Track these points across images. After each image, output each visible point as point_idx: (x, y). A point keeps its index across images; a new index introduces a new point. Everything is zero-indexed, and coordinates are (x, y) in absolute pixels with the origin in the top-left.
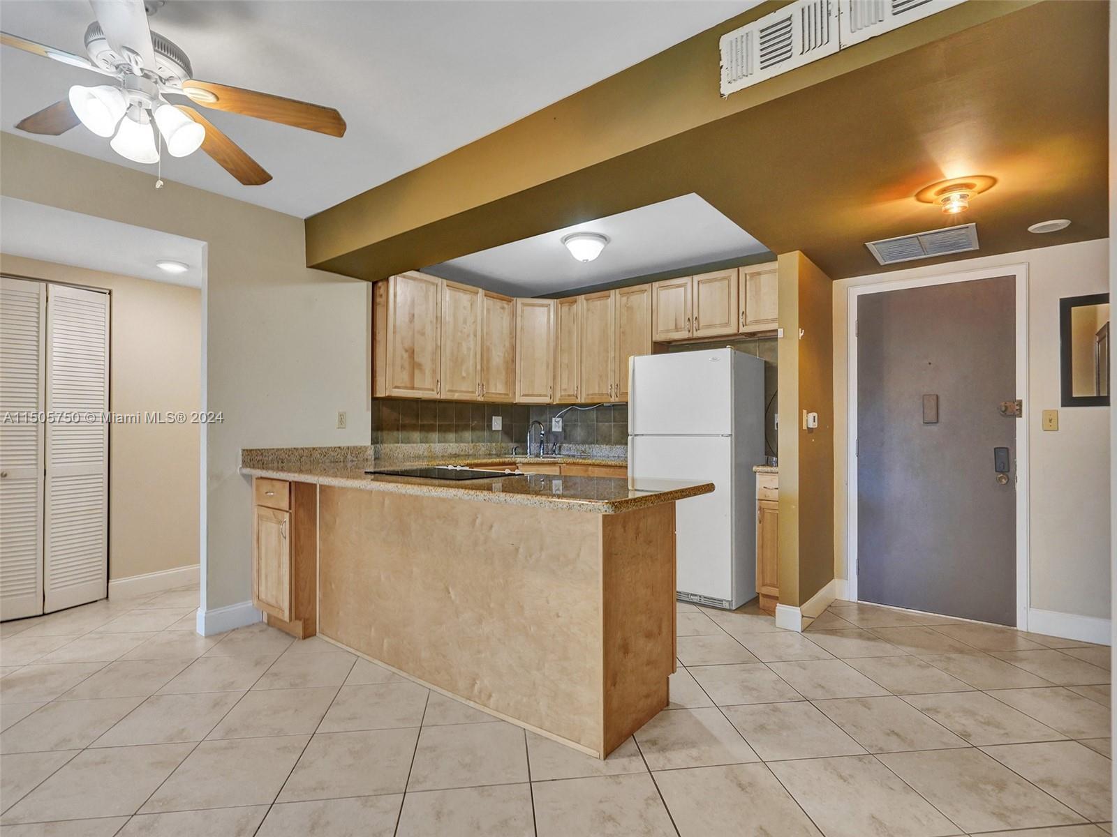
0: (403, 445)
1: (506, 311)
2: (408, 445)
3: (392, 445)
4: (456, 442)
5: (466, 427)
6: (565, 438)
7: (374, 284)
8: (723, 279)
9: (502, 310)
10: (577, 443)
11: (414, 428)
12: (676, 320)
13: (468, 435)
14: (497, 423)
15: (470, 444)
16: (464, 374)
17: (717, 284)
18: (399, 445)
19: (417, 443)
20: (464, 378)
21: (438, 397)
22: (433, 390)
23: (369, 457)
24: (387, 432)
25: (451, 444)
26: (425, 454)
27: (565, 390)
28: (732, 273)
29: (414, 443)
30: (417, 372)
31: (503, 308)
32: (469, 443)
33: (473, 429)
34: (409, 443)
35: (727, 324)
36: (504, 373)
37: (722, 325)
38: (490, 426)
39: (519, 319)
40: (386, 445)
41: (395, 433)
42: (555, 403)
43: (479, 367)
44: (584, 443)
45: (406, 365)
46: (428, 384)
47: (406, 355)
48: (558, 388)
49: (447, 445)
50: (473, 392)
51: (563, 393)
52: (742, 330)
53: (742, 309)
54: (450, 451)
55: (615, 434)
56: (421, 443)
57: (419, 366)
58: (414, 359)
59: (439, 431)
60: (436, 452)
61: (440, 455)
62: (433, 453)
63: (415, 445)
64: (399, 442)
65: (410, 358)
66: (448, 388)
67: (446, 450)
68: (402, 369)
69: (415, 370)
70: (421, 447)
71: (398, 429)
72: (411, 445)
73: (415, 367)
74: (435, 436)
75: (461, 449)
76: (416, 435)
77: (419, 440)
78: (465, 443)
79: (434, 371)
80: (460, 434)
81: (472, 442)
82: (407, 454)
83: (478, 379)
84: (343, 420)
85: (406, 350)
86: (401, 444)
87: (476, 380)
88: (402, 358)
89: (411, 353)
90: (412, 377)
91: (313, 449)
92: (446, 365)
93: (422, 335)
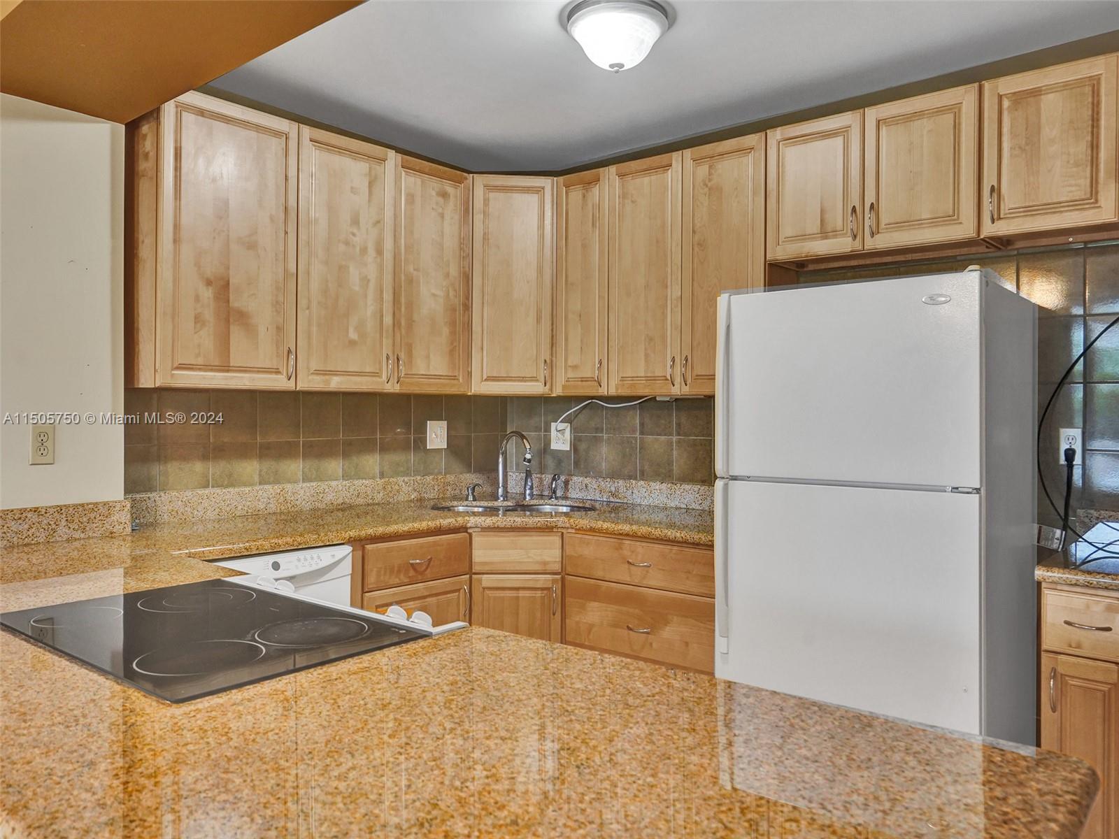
0: (218, 490)
1: (452, 199)
2: (231, 489)
3: (189, 493)
4: (346, 476)
5: (367, 447)
6: (577, 464)
7: (132, 129)
8: (940, 111)
9: (441, 200)
10: (598, 475)
11: (243, 452)
12: (822, 212)
13: (372, 462)
14: (437, 434)
15: (377, 480)
16: (353, 335)
17: (925, 124)
18: (207, 491)
19: (251, 485)
20: (352, 343)
22: (278, 372)
23: (118, 528)
24: (176, 463)
25: (334, 483)
27: (575, 367)
28: (964, 96)
29: (245, 485)
30: (237, 335)
31: (444, 195)
32: (373, 478)
33: (384, 449)
34: (232, 485)
35: (952, 218)
36: (446, 331)
37: (935, 221)
38: (420, 442)
39: (478, 218)
40: (174, 493)
41: (198, 467)
42: (554, 395)
43: (388, 320)
44: (614, 475)
45: (209, 315)
46: (265, 357)
47: (207, 294)
48: (560, 362)
49: (323, 485)
50: (376, 374)
51: (571, 375)
52: (989, 230)
53: (989, 180)
54: (330, 497)
55: (679, 460)
56: (260, 484)
57: (243, 317)
58: (228, 301)
59: (305, 456)
60: (298, 503)
61: (307, 507)
62: (290, 506)
63: (247, 489)
64: (207, 486)
65: (217, 298)
66: (314, 366)
67: (321, 495)
68: (198, 325)
69: (232, 327)
70: (260, 492)
71: (205, 457)
72: (237, 490)
73: (231, 320)
74: (295, 467)
75: (356, 493)
76: (250, 468)
77: (256, 478)
78: (366, 479)
79: (279, 329)
80: (355, 459)
81: (382, 475)
82: (228, 509)
83: (387, 346)
84: (45, 440)
85: (209, 282)
86: (211, 490)
87: (381, 348)
88: (197, 299)
89: (222, 288)
90: (224, 343)
92: (311, 314)
93: (249, 248)
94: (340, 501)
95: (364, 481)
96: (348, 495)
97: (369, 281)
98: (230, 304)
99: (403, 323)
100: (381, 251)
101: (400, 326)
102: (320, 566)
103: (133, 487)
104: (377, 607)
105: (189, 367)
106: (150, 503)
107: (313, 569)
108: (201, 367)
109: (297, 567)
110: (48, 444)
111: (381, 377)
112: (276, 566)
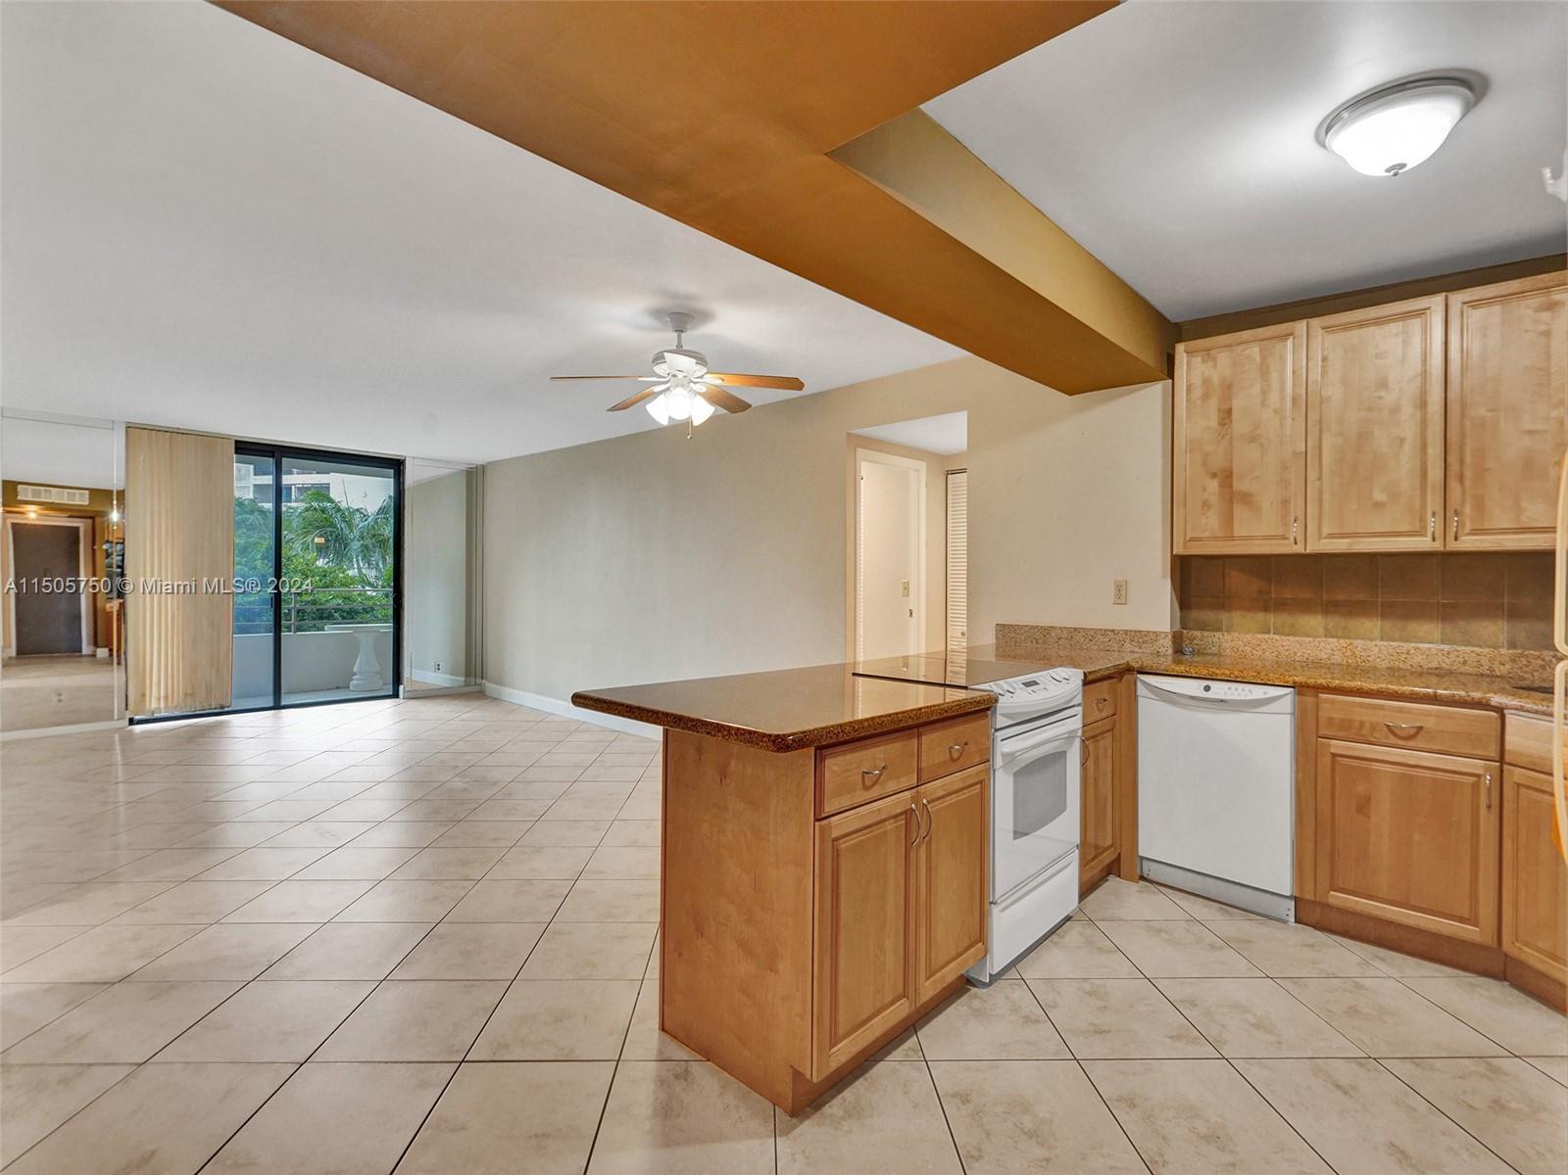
0: (1277, 637)
2: (1291, 638)
3: (1249, 636)
11: (1309, 607)
15: (1504, 651)
16: (1379, 496)
18: (1265, 636)
19: (1315, 636)
20: (1378, 505)
21: (1299, 549)
22: (1284, 538)
23: (1163, 650)
24: (1239, 613)
25: (1424, 646)
26: (1337, 659)
29: (1308, 636)
30: (1240, 512)
34: (1294, 635)
40: (1236, 635)
41: (1260, 616)
45: (1214, 499)
46: (1269, 525)
47: (1213, 485)
49: (1406, 646)
54: (1417, 659)
56: (1326, 636)
57: (1246, 498)
58: (1232, 487)
59: (1384, 615)
60: (1370, 659)
61: (1384, 664)
62: (1359, 661)
63: (1307, 640)
64: (1269, 633)
65: (1221, 486)
66: (1326, 530)
67: (1404, 656)
68: (1205, 509)
69: (1235, 506)
70: (1322, 644)
71: (1266, 609)
72: (1297, 638)
73: (1235, 501)
74: (1372, 625)
75: (1462, 660)
76: (1315, 622)
77: (1321, 631)
78: (1479, 646)
79: (1285, 502)
80: (1462, 624)
81: (1512, 645)
82: (1286, 653)
83: (1434, 502)
84: (1121, 593)
85: (1214, 475)
86: (1271, 636)
87: (1424, 505)
88: (1204, 490)
89: (1226, 477)
90: (1228, 519)
91: (1075, 629)
92: (1322, 484)
93: (1251, 442)
94: (1434, 664)
95: (1476, 649)
96: (1447, 660)
97: (1402, 440)
98: (1234, 489)
99: (1468, 474)
100: (1423, 405)
101: (1461, 478)
102: (1250, 697)
103: (1203, 627)
104: (1334, 755)
105: (1199, 539)
106: (1215, 640)
107: (1243, 698)
108: (1208, 539)
109: (1226, 693)
110: (1123, 592)
111: (1425, 535)
112: (1207, 688)
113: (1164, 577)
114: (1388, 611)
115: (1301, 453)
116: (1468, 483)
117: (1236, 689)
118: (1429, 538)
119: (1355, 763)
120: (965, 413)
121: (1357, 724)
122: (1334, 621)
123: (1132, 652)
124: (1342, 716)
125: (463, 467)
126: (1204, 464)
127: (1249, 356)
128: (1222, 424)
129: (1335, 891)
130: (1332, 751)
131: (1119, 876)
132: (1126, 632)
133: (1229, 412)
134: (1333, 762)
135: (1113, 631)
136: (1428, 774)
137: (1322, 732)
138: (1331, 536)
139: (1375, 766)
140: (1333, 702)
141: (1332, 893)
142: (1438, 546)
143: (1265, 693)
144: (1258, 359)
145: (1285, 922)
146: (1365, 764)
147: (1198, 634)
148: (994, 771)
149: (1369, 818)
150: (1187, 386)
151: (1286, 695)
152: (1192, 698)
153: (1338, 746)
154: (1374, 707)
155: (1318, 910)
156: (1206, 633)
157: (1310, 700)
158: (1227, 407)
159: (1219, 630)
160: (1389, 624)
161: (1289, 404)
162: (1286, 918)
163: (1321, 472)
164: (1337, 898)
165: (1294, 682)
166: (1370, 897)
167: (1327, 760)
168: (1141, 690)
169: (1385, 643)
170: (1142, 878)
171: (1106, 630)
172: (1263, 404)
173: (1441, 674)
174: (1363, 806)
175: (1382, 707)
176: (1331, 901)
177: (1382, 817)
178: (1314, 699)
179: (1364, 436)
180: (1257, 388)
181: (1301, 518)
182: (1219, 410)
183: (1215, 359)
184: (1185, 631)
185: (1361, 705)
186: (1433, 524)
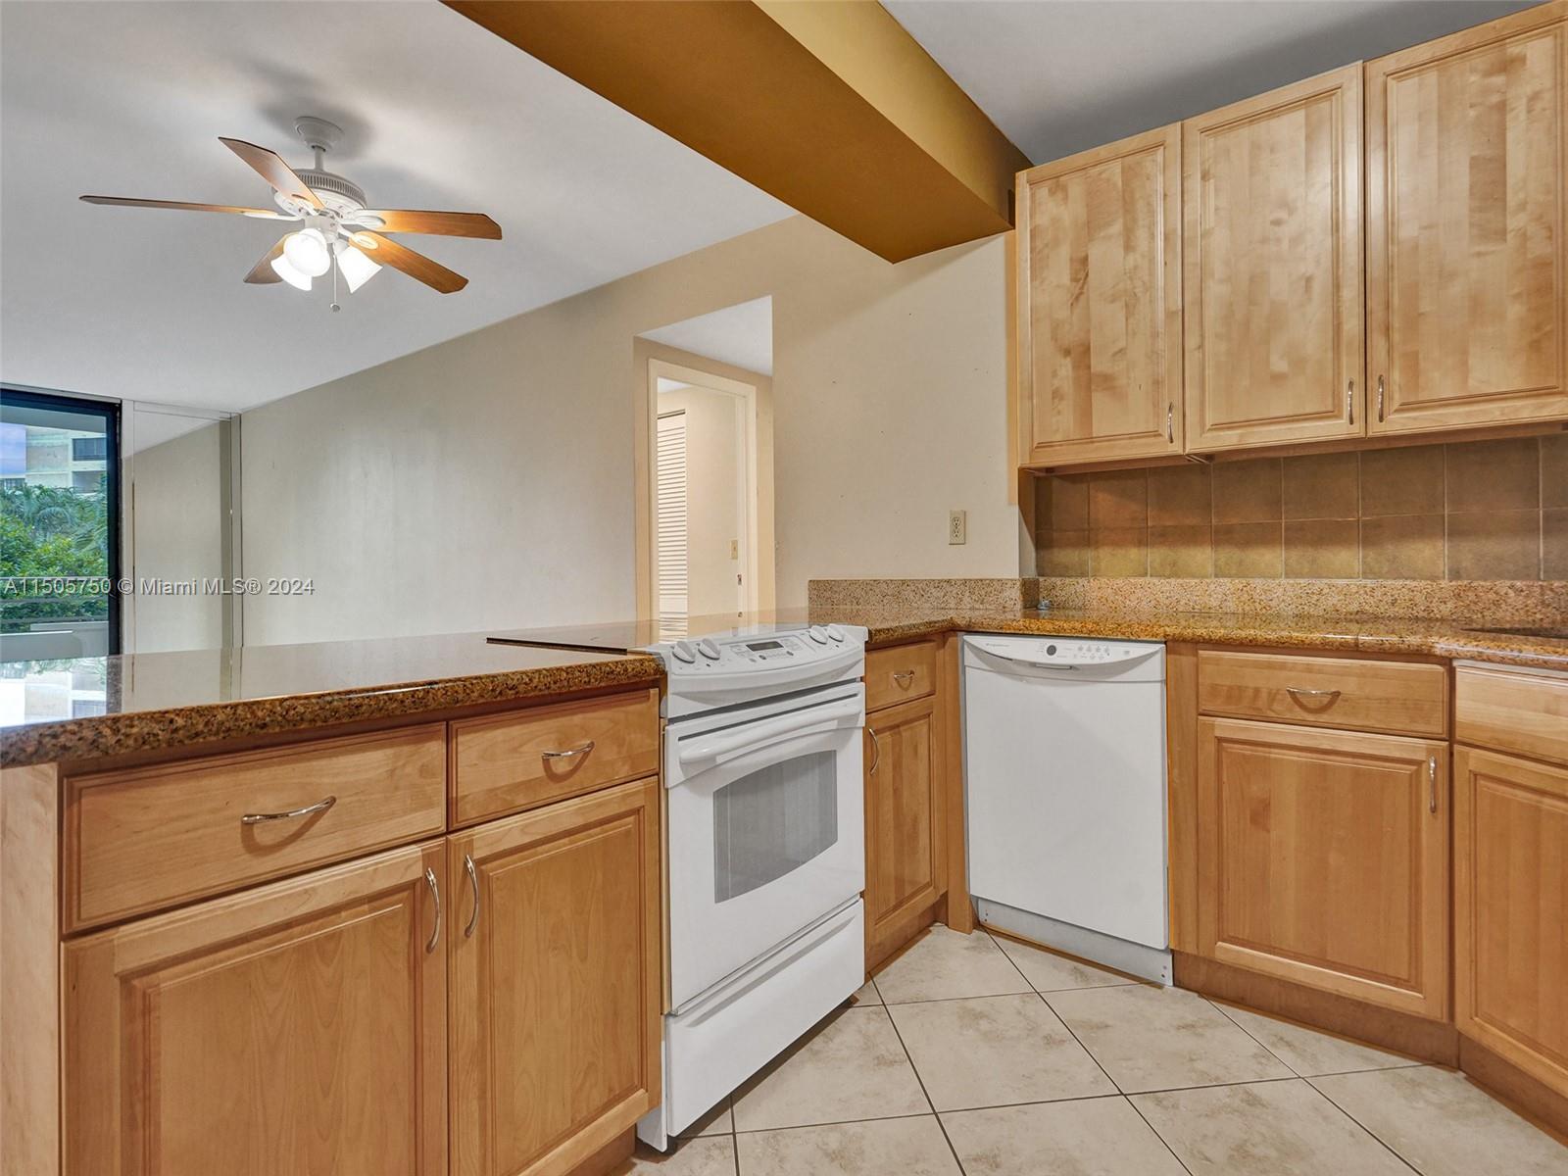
0: (1155, 580)
2: (1173, 581)
3: (1120, 582)
4: (1369, 573)
5: (1420, 527)
11: (1195, 537)
13: (1430, 554)
15: (1444, 583)
16: (1279, 365)
18: (1141, 580)
19: (1203, 576)
20: (1278, 378)
21: (1175, 448)
22: (1156, 434)
23: (1009, 603)
25: (1341, 582)
26: (1230, 605)
29: (1194, 576)
30: (1099, 400)
32: (1434, 578)
33: (1464, 531)
34: (1177, 575)
40: (1104, 580)
41: (1134, 553)
43: (1352, 325)
45: (1067, 387)
46: (1137, 418)
47: (1066, 368)
54: (1334, 600)
56: (1216, 576)
57: (1108, 382)
58: (1089, 367)
59: (1290, 543)
60: (1273, 604)
61: (1291, 610)
62: (1259, 607)
63: (1193, 582)
64: (1145, 575)
65: (1076, 367)
66: (1210, 420)
67: (1316, 597)
68: (1056, 400)
69: (1093, 394)
70: (1212, 587)
71: (1141, 543)
72: (1180, 581)
73: (1093, 387)
74: (1272, 557)
75: (1390, 599)
76: (1202, 556)
77: (1210, 569)
78: (1414, 579)
79: (1157, 383)
80: (1390, 549)
81: (1456, 574)
82: (1167, 602)
83: (1351, 368)
84: (959, 524)
85: (1067, 352)
86: (1148, 579)
87: (1337, 374)
88: (1055, 374)
89: (1081, 354)
90: (1085, 414)
91: (903, 582)
92: (1204, 354)
93: (1113, 301)
94: (1354, 607)
95: (1408, 582)
96: (1371, 600)
97: (1309, 280)
98: (1092, 370)
99: (1396, 322)
100: (1336, 228)
101: (1387, 329)
102: (1107, 659)
103: (1064, 572)
104: (1220, 740)
105: (1049, 445)
106: (1079, 588)
107: (1096, 661)
108: (1061, 443)
109: (1075, 656)
110: (961, 527)
111: (1339, 417)
112: (1052, 650)
113: (1010, 504)
114: (1296, 537)
115: (1176, 313)
116: (1396, 337)
117: (1089, 650)
118: (1345, 420)
119: (1247, 750)
120: (770, 297)
121: (1250, 693)
122: (1228, 555)
123: (972, 609)
124: (1228, 683)
125: (217, 417)
126: (1054, 338)
127: (1108, 180)
128: (1075, 280)
129: (1224, 941)
130: (1218, 733)
131: (947, 925)
132: (965, 582)
133: (1085, 260)
134: (1219, 751)
135: (948, 581)
136: (1348, 762)
137: (1206, 706)
138: (1218, 427)
139: (1275, 754)
140: (1217, 662)
141: (1220, 943)
142: (1357, 430)
143: (1127, 652)
144: (1120, 184)
145: (1160, 986)
146: (1261, 751)
147: (1058, 581)
148: (667, 790)
149: (1268, 831)
150: (1031, 231)
151: (1156, 652)
152: (1033, 665)
153: (1225, 727)
154: (1270, 666)
155: (1204, 968)
156: (1067, 581)
157: (1186, 661)
158: (1083, 254)
159: (1083, 575)
160: (1295, 554)
161: (1160, 243)
162: (1160, 980)
163: (1202, 337)
164: (1227, 951)
165: (1166, 636)
166: (1271, 950)
167: (1211, 747)
168: (969, 658)
169: (1292, 582)
170: (978, 925)
171: (940, 581)
172: (1128, 247)
173: (1361, 618)
174: (1260, 814)
175: (1283, 666)
176: (1219, 956)
177: (1287, 827)
178: (1195, 659)
179: (1257, 280)
180: (1117, 227)
181: (1177, 403)
182: (1071, 260)
183: (1064, 189)
184: (1041, 579)
185: (1257, 665)
186: (1350, 399)
